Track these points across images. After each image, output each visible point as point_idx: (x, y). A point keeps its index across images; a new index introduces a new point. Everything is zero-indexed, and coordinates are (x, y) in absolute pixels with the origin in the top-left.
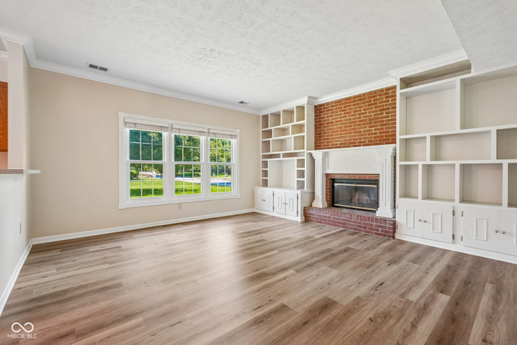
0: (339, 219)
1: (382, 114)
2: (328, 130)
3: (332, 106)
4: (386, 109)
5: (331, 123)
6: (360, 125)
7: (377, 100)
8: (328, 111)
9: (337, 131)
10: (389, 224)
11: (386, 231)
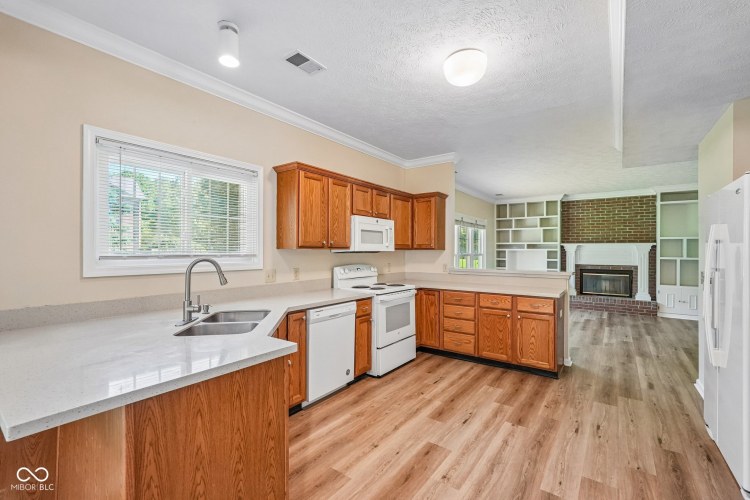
2: (577, 225)
5: (582, 219)
7: (632, 204)
8: (578, 208)
9: (589, 227)
10: (653, 305)
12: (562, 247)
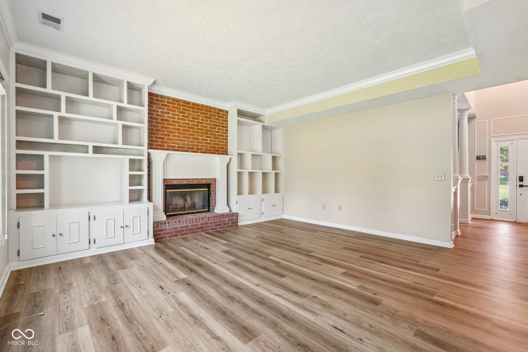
2: (162, 127)
5: (167, 120)
6: (198, 132)
7: (212, 115)
12: (149, 155)
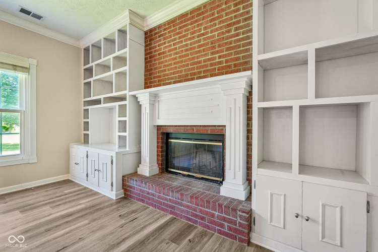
0: (166, 199)
1: (229, 31)
2: (159, 63)
3: (165, 30)
4: (234, 23)
5: (164, 53)
6: (199, 52)
7: (223, 10)
8: (159, 37)
9: (170, 65)
10: (241, 216)
11: (236, 231)
